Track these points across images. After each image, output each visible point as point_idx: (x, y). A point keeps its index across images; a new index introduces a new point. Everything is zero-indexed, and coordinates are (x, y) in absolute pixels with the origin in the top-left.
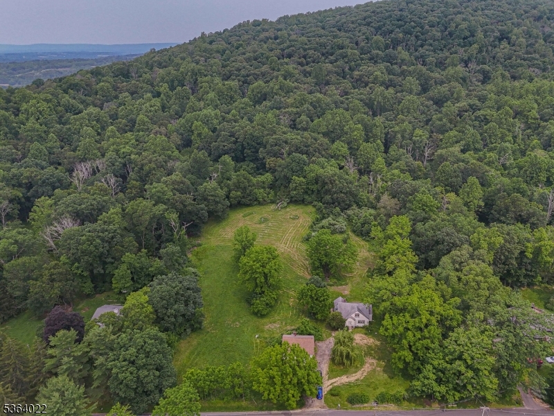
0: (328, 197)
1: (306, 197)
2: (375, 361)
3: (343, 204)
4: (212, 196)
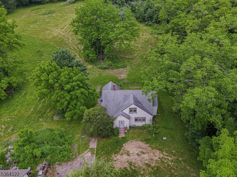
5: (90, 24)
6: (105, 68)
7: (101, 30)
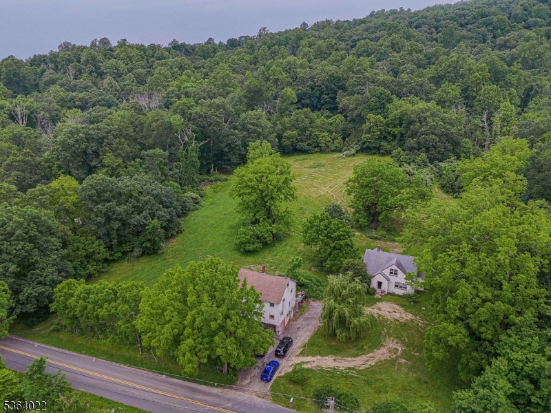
0: (412, 142)
1: (384, 143)
2: (400, 348)
3: (433, 151)
4: (253, 124)
5: (366, 186)
6: (376, 239)
7: (379, 194)
